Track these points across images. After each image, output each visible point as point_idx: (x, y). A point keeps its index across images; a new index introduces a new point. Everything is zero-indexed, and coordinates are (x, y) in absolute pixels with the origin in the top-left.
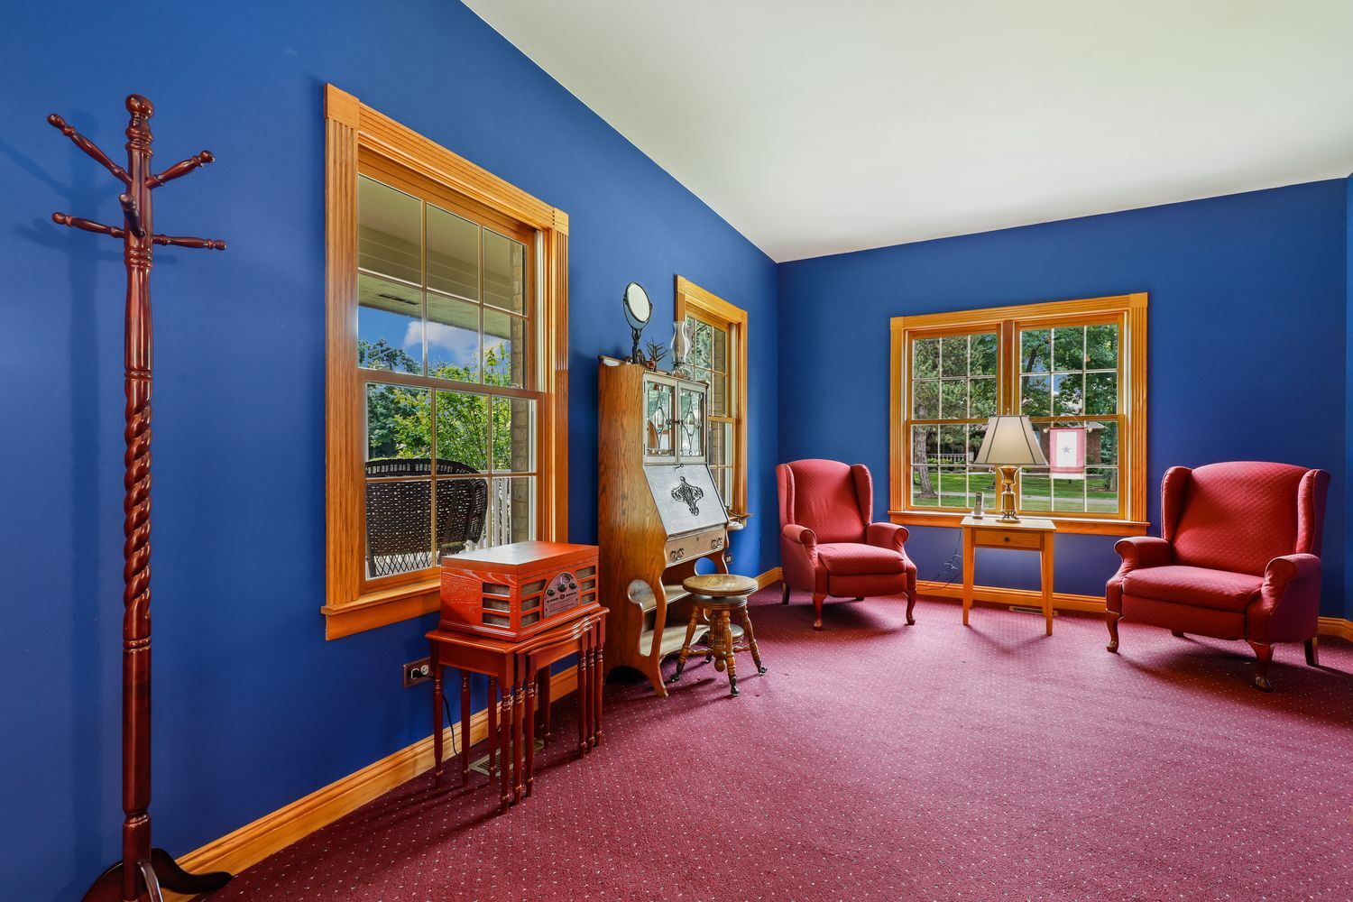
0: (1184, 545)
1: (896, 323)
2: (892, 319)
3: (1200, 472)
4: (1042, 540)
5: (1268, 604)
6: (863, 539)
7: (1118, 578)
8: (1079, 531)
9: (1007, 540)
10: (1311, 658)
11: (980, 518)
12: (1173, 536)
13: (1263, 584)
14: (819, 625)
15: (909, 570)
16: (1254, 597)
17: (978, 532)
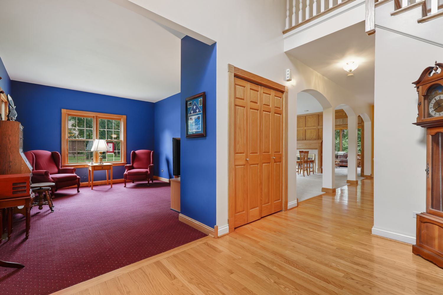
0: (135, 165)
1: (64, 111)
2: (62, 109)
3: (136, 152)
4: (110, 167)
5: (149, 172)
6: (59, 172)
7: (126, 172)
8: (117, 165)
9: (102, 168)
10: (152, 182)
11: (93, 164)
12: (133, 164)
13: (148, 170)
14: (54, 197)
15: (79, 178)
16: (147, 172)
17: (95, 167)
